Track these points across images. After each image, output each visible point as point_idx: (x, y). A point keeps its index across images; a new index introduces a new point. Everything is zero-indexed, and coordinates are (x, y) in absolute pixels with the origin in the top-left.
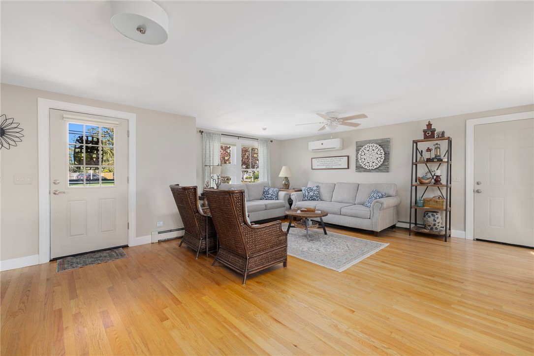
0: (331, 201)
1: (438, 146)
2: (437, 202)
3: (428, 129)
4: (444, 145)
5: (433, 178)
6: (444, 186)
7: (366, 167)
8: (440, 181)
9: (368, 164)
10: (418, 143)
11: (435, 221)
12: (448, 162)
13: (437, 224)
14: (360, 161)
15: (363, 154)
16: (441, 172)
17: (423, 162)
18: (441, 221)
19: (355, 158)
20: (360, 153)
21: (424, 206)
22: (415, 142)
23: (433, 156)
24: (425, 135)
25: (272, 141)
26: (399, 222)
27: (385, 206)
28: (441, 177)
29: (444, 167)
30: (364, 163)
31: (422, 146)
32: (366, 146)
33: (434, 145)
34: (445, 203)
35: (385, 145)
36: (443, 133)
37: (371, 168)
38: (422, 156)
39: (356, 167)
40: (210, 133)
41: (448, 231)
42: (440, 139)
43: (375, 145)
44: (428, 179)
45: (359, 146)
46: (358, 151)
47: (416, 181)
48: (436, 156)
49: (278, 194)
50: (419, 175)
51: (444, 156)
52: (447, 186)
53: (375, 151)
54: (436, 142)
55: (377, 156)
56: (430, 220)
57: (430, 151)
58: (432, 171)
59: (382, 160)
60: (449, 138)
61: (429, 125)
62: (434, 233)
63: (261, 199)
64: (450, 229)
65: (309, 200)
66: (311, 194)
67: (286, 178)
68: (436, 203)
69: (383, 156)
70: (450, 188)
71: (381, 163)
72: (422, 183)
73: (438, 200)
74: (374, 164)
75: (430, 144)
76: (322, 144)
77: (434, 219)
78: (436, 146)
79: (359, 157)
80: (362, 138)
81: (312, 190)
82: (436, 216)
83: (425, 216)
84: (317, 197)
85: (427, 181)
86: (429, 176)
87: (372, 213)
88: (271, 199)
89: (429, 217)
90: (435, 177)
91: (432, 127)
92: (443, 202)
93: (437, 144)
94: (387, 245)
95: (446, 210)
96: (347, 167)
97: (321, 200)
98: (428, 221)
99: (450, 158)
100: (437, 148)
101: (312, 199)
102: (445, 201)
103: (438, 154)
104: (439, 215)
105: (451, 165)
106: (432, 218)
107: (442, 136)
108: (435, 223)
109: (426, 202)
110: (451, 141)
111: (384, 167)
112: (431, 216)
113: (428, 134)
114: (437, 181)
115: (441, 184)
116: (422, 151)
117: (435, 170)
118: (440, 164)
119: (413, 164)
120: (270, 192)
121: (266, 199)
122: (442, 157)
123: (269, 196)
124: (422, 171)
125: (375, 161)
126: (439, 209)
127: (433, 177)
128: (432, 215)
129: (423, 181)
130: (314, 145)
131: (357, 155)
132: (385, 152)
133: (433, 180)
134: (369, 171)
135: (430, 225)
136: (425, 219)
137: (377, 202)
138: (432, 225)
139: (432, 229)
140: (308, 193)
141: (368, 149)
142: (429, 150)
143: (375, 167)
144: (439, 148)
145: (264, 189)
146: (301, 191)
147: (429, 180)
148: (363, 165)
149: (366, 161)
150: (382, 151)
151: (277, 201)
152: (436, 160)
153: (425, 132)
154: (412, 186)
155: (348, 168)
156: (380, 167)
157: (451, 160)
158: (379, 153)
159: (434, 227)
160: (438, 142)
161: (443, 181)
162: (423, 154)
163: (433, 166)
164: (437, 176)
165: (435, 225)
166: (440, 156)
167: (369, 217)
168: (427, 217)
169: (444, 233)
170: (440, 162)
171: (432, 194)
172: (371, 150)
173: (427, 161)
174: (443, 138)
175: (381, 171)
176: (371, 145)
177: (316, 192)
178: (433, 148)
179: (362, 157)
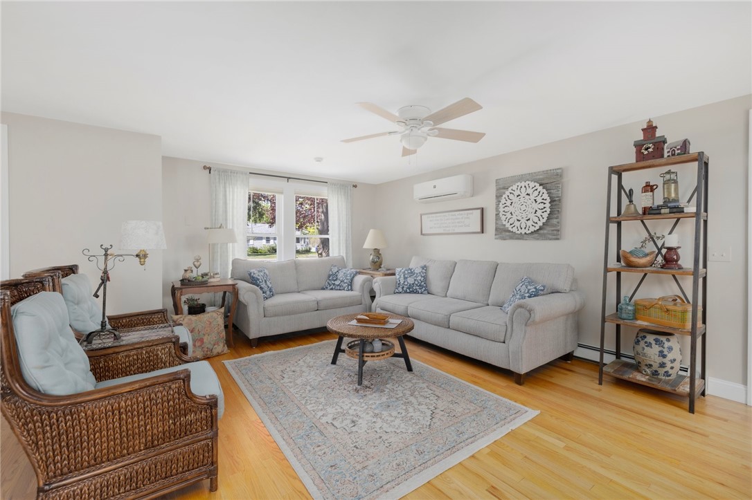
0: (446, 296)
1: (673, 176)
2: (668, 310)
3: (646, 138)
4: (688, 175)
5: (660, 252)
6: (686, 273)
7: (514, 230)
8: (677, 261)
9: (517, 224)
10: (624, 174)
11: (664, 356)
12: (697, 215)
13: (669, 365)
14: (503, 218)
15: (508, 203)
16: (681, 238)
17: (634, 217)
18: (679, 358)
19: (495, 213)
20: (503, 201)
21: (635, 318)
22: (617, 171)
23: (659, 201)
24: (639, 153)
25: (355, 186)
26: (580, 346)
27: (538, 316)
28: (679, 251)
29: (688, 226)
30: (511, 221)
31: (633, 180)
32: (514, 187)
33: (662, 176)
34: (689, 315)
35: (551, 184)
36: (685, 144)
37: (523, 231)
38: (631, 201)
39: (496, 229)
40: (225, 171)
41: (698, 382)
42: (677, 158)
43: (532, 184)
44: (647, 255)
45: (502, 188)
46: (499, 197)
47: (619, 260)
48: (667, 201)
49: (352, 280)
50: (627, 247)
51: (689, 201)
52: (695, 273)
53: (532, 197)
54: (666, 169)
55: (536, 206)
56: (652, 353)
57: (652, 190)
58: (658, 238)
59: (546, 215)
60: (701, 154)
61: (650, 129)
62: (660, 386)
63: (323, 289)
64: (703, 377)
65: (406, 292)
66: (411, 281)
67: (377, 251)
68: (666, 315)
69: (548, 205)
70: (705, 279)
71: (544, 220)
72: (630, 266)
73: (670, 306)
74: (530, 223)
75: (652, 175)
76: (435, 187)
77: (661, 352)
78: (668, 177)
79: (501, 210)
80: (507, 171)
81: (412, 273)
82: (667, 344)
83: (637, 342)
84: (421, 287)
85: (643, 261)
86: (651, 247)
87: (509, 329)
88: (340, 288)
89: (649, 345)
90: (664, 251)
91: (658, 134)
92: (684, 312)
93: (669, 172)
94: (532, 413)
95: (693, 334)
96: (479, 229)
97: (429, 293)
98: (644, 355)
99: (703, 204)
100: (670, 181)
101: (411, 290)
102: (690, 309)
103: (673, 195)
104: (673, 343)
105: (706, 222)
106: (656, 349)
107: (683, 152)
108: (665, 360)
109: (640, 310)
110: (706, 164)
111: (550, 228)
112: (653, 342)
113: (646, 149)
114: (670, 260)
115: (680, 268)
116: (631, 191)
117: (666, 233)
118: (678, 219)
119: (609, 220)
120: (340, 275)
121: (332, 289)
122: (683, 202)
123: (337, 283)
124: (633, 236)
125: (532, 216)
126: (674, 329)
127: (660, 250)
128: (656, 340)
129: (633, 259)
130: (423, 189)
131: (498, 205)
132: (551, 198)
133: (660, 259)
134: (521, 237)
135: (651, 366)
136: (639, 348)
137: (520, 306)
138: (655, 366)
139: (655, 373)
140: (405, 278)
141: (517, 193)
142: (649, 188)
143: (532, 229)
144: (675, 182)
145: (331, 270)
146: (394, 274)
147: (648, 258)
148: (508, 225)
149: (514, 218)
150: (546, 196)
151: (350, 293)
152: (667, 211)
153: (638, 146)
154: (606, 270)
155: (483, 233)
156: (541, 228)
157: (706, 210)
158: (539, 200)
159: (662, 371)
160: (673, 168)
161: (686, 261)
162: (634, 198)
163: (661, 227)
164: (670, 249)
165: (662, 365)
166: (676, 200)
167: (502, 340)
168: (642, 343)
169: (687, 389)
170: (678, 215)
171: (658, 290)
172: (523, 194)
173: (644, 213)
174: (684, 157)
175: (544, 237)
176: (523, 184)
177: (419, 278)
178: (660, 182)
179: (506, 209)
